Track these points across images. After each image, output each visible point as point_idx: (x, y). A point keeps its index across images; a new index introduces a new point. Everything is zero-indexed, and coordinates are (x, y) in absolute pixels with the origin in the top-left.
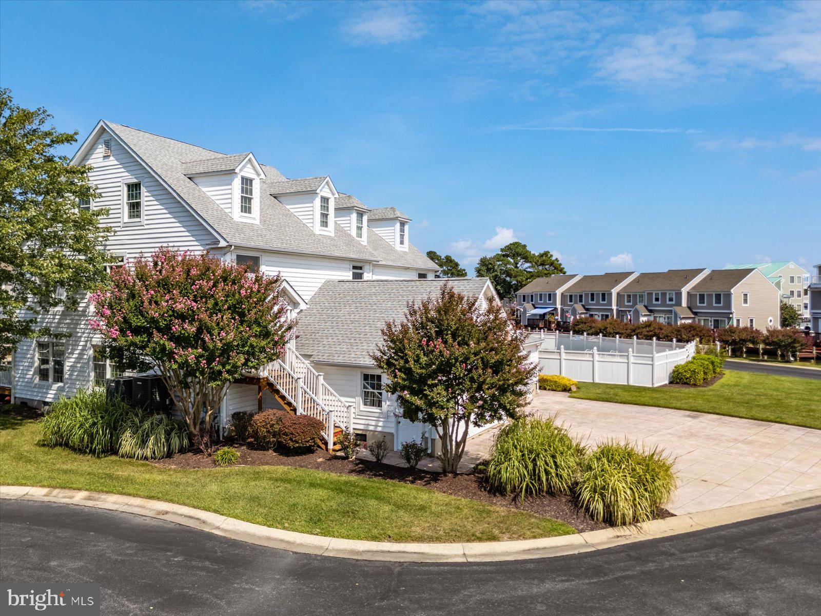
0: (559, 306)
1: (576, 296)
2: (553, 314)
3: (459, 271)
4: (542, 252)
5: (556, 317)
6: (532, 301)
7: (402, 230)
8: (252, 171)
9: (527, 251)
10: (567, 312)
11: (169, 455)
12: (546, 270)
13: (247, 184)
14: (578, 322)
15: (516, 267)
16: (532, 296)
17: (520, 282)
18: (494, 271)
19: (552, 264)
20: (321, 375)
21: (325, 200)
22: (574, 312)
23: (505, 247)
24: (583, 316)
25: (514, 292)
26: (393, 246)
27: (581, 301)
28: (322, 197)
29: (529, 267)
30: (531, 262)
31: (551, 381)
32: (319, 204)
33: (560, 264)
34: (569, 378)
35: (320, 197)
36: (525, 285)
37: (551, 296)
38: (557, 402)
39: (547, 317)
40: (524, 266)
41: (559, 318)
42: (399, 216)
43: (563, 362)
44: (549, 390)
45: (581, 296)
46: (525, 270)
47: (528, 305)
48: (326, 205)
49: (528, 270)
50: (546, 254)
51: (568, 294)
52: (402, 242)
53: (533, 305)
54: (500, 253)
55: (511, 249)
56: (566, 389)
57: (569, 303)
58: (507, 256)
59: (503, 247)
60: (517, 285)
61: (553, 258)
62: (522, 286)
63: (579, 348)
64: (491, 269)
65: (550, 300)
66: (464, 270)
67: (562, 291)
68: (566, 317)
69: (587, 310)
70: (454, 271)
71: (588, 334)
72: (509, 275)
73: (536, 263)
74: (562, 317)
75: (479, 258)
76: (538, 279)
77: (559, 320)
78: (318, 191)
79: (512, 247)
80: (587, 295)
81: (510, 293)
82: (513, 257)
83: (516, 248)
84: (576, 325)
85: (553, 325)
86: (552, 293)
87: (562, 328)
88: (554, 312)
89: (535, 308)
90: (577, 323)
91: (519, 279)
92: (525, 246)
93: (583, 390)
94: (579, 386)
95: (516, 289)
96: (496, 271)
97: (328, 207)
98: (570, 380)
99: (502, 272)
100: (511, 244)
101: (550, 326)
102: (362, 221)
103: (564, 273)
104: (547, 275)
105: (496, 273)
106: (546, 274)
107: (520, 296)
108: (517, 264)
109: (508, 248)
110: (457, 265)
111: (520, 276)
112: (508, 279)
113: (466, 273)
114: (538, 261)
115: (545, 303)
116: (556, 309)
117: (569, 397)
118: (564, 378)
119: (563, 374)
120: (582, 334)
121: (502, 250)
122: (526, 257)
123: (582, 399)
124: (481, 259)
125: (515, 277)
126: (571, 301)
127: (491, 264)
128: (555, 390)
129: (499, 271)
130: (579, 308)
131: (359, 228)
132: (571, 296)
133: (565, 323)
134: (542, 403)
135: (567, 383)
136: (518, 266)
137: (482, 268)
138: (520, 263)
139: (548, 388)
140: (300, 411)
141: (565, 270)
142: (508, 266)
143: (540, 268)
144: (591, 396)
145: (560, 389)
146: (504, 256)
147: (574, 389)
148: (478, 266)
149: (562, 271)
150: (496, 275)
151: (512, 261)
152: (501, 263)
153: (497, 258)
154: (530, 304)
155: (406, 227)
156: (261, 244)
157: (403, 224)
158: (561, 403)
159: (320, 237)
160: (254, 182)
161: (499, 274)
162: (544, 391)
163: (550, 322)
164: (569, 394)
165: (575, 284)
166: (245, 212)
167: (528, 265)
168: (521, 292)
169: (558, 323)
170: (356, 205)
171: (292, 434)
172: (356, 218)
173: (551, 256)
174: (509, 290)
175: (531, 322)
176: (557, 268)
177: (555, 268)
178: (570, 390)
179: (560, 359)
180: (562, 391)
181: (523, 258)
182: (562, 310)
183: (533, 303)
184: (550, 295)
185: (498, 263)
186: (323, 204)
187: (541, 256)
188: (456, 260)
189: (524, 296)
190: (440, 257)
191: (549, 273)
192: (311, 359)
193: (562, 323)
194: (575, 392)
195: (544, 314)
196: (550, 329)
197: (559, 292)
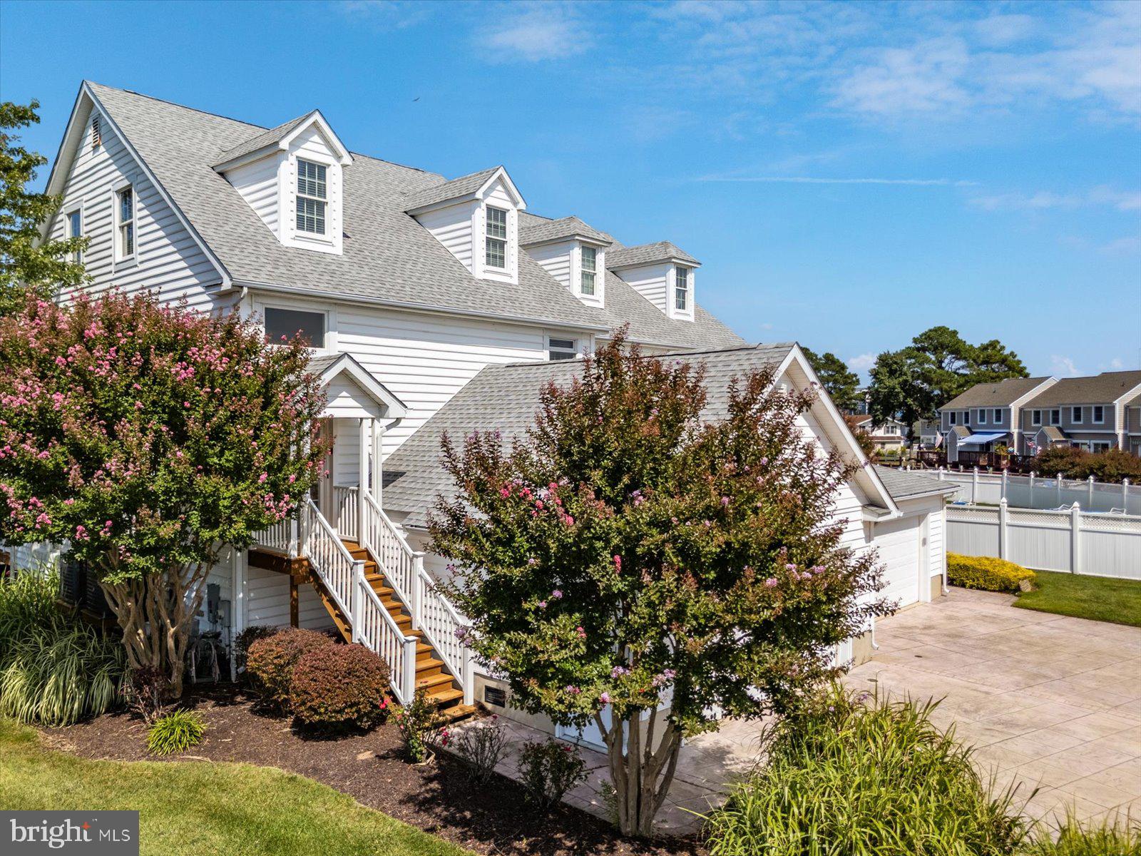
0: (1015, 430)
1: (1046, 413)
2: (1004, 444)
3: (847, 377)
4: (986, 342)
5: (1011, 449)
6: (967, 421)
7: (681, 282)
8: (325, 150)
9: (959, 341)
10: (1030, 439)
11: (86, 716)
12: (994, 371)
13: (312, 175)
14: (1048, 455)
15: (940, 367)
16: (967, 414)
17: (948, 392)
18: (901, 375)
19: (1003, 361)
20: (417, 557)
21: (496, 215)
22: (1043, 438)
23: (921, 336)
24: (1059, 446)
25: (937, 408)
26: (663, 311)
27: (1056, 420)
28: (490, 209)
29: (963, 367)
30: (965, 359)
31: (975, 570)
32: (485, 222)
33: (1019, 362)
34: (1017, 564)
35: (483, 206)
36: (956, 396)
37: (1001, 414)
38: (984, 618)
39: (994, 449)
40: (953, 365)
41: (1015, 450)
42: (675, 255)
43: (1006, 530)
44: (971, 587)
45: (1056, 413)
46: (955, 373)
47: (959, 429)
48: (500, 224)
49: (961, 371)
50: (993, 344)
51: (1033, 410)
52: (681, 305)
53: (969, 428)
54: (913, 345)
55: (931, 339)
56: (1008, 588)
57: (1033, 425)
58: (924, 349)
59: (917, 336)
60: (943, 395)
61: (1006, 352)
62: (950, 398)
63: (1046, 503)
64: (896, 371)
65: (998, 419)
66: (855, 375)
67: (1020, 405)
68: (1029, 448)
69: (1068, 436)
70: (838, 376)
71: (1068, 477)
72: (929, 381)
73: (974, 360)
74: (1021, 447)
75: (877, 355)
76: (977, 387)
77: (1016, 452)
78: (479, 195)
79: (933, 334)
80: (1067, 410)
81: (929, 410)
82: (935, 350)
83: (940, 335)
84: (1045, 461)
85: (1004, 462)
86: (1002, 408)
87: (1020, 466)
88: (1007, 440)
89: (973, 433)
90: (1046, 457)
91: (945, 386)
92: (955, 333)
93: (1048, 589)
94: (1041, 581)
95: (941, 403)
96: (905, 374)
97: (504, 229)
98: (1017, 569)
99: (916, 375)
100: (930, 330)
101: (998, 462)
102: (594, 262)
103: (1026, 376)
104: (996, 378)
105: (905, 377)
106: (992, 378)
107: (946, 414)
108: (941, 362)
109: (927, 336)
110: (843, 367)
111: (946, 381)
112: (925, 386)
113: (858, 380)
114: (979, 357)
115: (990, 425)
116: (1009, 435)
117: (1015, 605)
118: (1004, 564)
119: (1007, 557)
120: (1055, 477)
121: (915, 340)
122: (958, 350)
123: (1043, 611)
124: (881, 356)
125: (938, 383)
126: (1037, 421)
127: (896, 363)
128: (984, 589)
129: (909, 374)
130: (1053, 434)
131: (588, 277)
132: (1037, 413)
133: (1025, 458)
134: (950, 618)
135: (1011, 575)
136: (944, 365)
137: (881, 370)
138: (946, 361)
139: (969, 582)
140: (359, 633)
141: (1027, 371)
142: (926, 366)
143: (983, 368)
144: (1065, 605)
145: (996, 587)
146: (918, 349)
147: (1026, 587)
148: (875, 367)
149: (1021, 372)
150: (906, 381)
151: (933, 358)
152: (913, 361)
153: (908, 353)
154: (964, 428)
155: (691, 278)
156: (323, 289)
157: (682, 272)
158: (993, 619)
159: (484, 285)
160: (328, 171)
161: (910, 379)
162: (961, 591)
163: (999, 457)
164: (1014, 599)
165: (1045, 393)
166: (311, 229)
167: (961, 363)
168: (948, 407)
169: (1013, 457)
170: (580, 232)
171: (306, 692)
172: (580, 257)
173: (1003, 348)
174: (928, 404)
175: (965, 458)
176: (1012, 368)
177: (1011, 368)
178: (1017, 589)
179: (999, 525)
180: (1000, 591)
181: (951, 353)
182: (1021, 437)
183: (969, 425)
184: (998, 412)
185: (909, 361)
186: (493, 222)
187: (984, 348)
188: (842, 361)
189: (953, 414)
190: (816, 356)
191: (998, 377)
192: (405, 522)
193: (1020, 459)
194: (1028, 594)
195: (989, 444)
196: (998, 469)
197: (1014, 407)
